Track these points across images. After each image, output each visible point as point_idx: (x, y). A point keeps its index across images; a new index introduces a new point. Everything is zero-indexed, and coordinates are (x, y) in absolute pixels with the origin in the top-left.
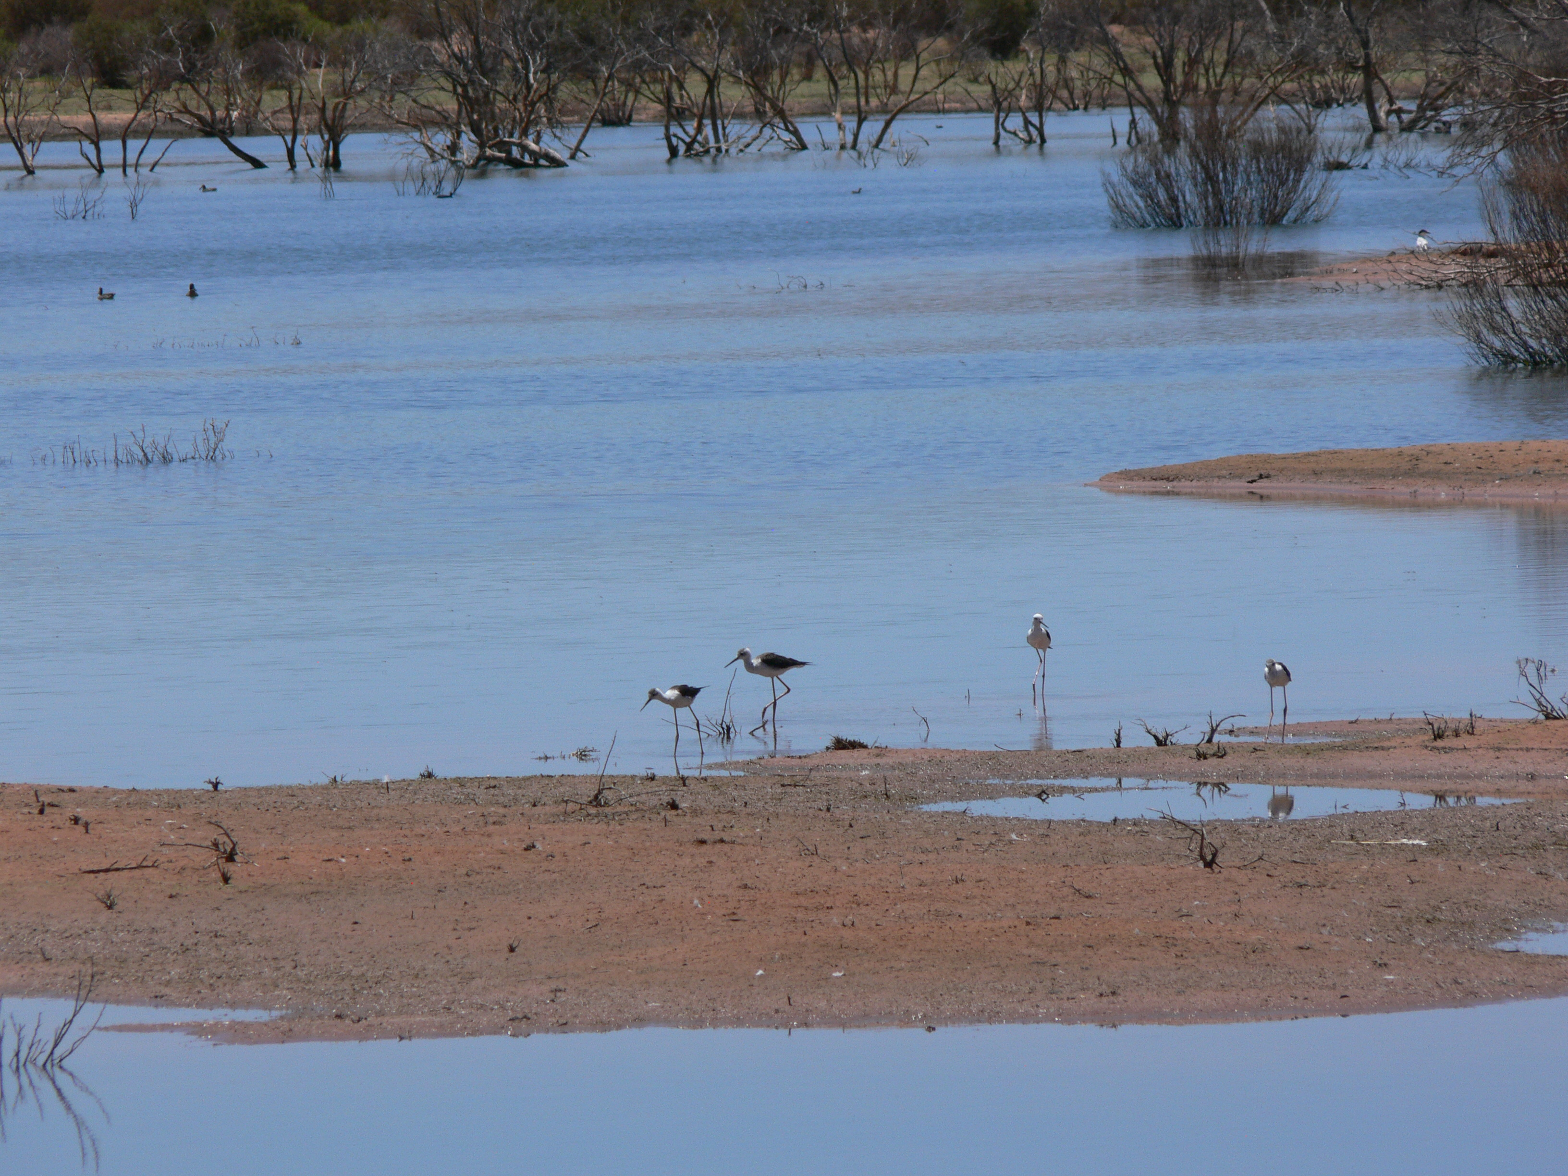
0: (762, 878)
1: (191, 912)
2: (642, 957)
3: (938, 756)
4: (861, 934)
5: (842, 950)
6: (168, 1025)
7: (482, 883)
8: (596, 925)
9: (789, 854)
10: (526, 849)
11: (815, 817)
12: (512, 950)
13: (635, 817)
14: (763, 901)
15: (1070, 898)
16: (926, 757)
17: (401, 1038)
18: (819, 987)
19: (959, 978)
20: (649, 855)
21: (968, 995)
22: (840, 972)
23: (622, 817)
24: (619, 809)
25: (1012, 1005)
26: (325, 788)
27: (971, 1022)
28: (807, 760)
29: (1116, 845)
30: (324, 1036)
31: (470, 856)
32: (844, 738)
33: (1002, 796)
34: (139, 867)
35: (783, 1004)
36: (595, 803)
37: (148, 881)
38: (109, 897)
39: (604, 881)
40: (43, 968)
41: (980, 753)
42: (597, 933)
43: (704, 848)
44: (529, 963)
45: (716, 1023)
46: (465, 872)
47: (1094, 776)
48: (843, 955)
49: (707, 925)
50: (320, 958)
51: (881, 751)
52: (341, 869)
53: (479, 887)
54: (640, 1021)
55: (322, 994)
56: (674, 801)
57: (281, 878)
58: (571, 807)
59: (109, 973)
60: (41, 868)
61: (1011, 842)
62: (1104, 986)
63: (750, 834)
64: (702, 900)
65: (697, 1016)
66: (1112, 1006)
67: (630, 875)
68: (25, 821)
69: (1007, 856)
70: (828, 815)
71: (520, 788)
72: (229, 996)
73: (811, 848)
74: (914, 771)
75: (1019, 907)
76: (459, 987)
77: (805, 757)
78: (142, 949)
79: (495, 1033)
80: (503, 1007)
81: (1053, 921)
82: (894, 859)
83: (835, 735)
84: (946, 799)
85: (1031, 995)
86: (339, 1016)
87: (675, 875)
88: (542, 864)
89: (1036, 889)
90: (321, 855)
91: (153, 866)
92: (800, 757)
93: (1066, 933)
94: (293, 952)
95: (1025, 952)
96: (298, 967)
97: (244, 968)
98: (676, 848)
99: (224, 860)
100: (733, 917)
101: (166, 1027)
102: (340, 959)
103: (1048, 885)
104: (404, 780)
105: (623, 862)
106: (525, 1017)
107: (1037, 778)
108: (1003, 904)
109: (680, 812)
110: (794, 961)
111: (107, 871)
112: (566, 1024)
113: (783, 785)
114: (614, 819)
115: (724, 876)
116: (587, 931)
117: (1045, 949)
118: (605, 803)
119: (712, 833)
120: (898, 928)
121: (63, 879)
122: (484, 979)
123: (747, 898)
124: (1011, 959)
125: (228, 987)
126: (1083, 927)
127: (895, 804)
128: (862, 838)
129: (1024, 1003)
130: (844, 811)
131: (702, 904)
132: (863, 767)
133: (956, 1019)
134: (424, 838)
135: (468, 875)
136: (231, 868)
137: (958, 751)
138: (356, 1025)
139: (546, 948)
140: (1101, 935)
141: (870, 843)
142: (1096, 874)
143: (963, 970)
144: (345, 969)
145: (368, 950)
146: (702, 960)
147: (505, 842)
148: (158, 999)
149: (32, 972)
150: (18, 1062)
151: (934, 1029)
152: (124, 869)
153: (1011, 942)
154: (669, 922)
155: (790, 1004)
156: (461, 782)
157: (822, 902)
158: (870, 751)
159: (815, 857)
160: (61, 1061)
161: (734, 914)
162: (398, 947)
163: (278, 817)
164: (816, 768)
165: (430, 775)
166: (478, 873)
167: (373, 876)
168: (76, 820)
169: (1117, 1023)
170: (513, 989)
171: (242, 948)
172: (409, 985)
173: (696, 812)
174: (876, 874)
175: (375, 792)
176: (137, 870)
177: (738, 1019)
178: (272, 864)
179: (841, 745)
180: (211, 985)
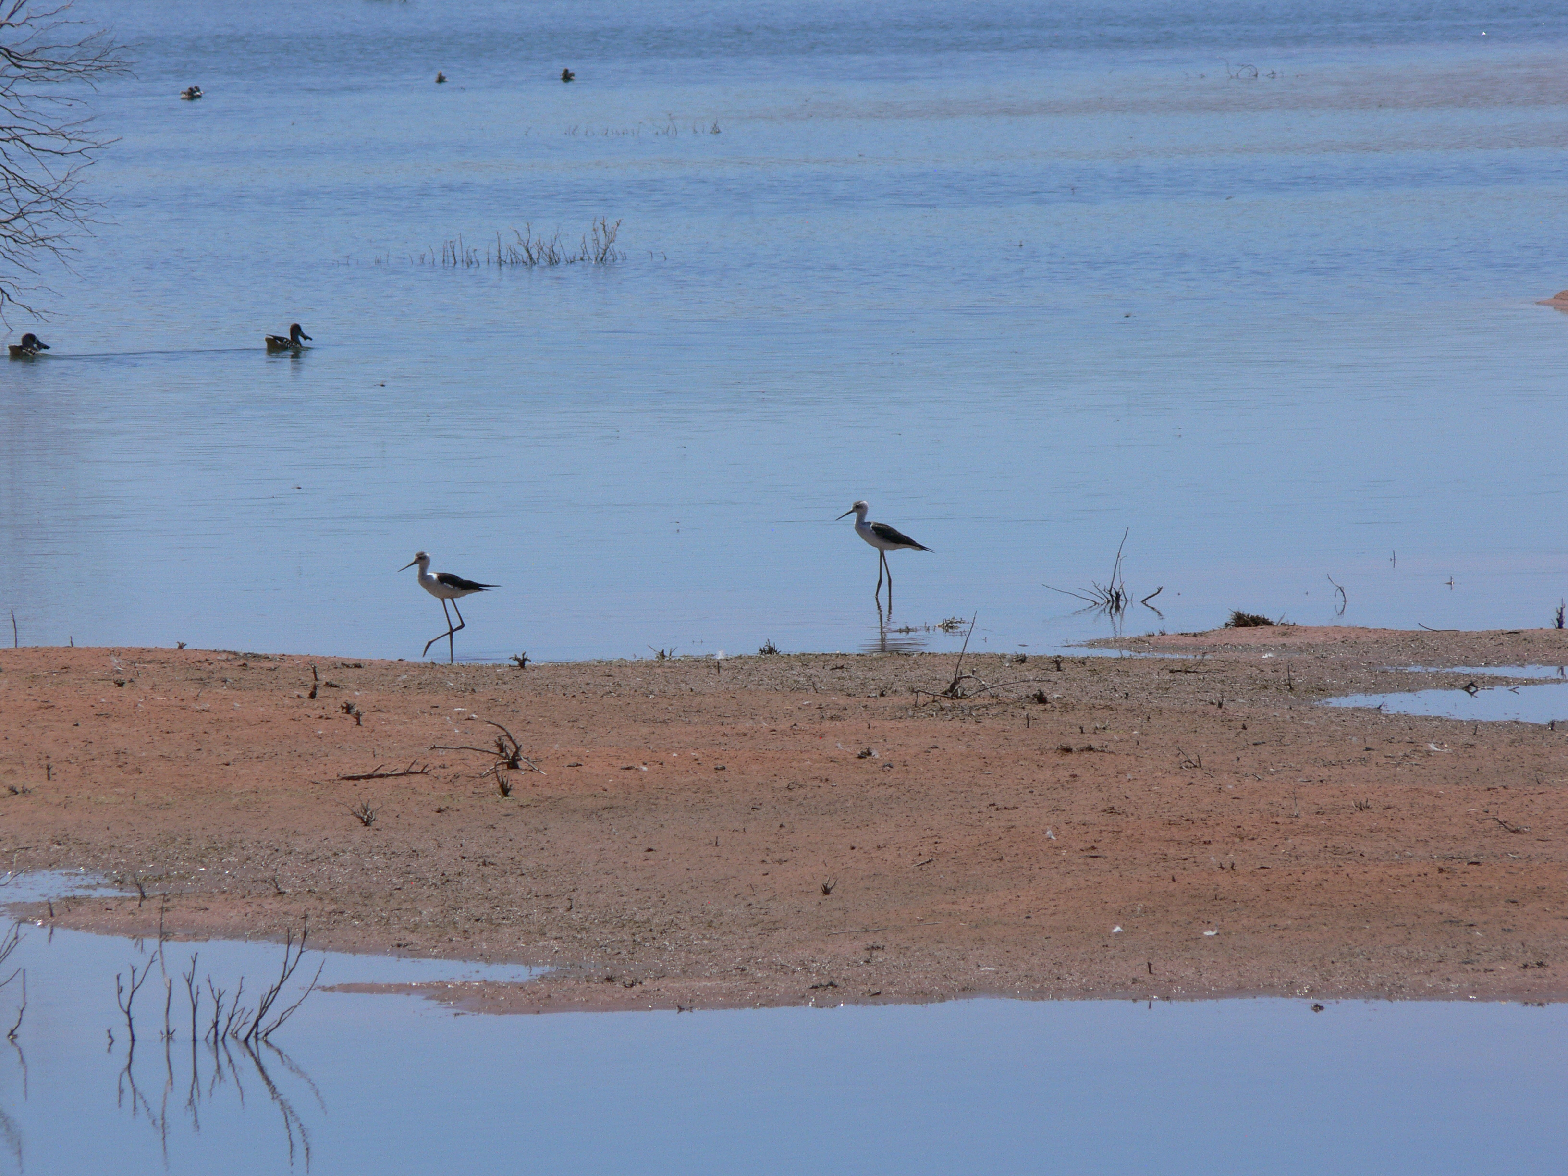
0: (1133, 798)
1: (460, 830)
2: (979, 906)
3: (1353, 636)
4: (1241, 881)
5: (1216, 902)
6: (405, 985)
7: (804, 799)
8: (930, 861)
9: (1167, 766)
10: (860, 757)
11: (1205, 714)
12: (826, 891)
13: (995, 712)
14: (1129, 832)
15: (1494, 832)
16: (1339, 637)
17: (681, 1009)
18: (1187, 949)
19: (1356, 941)
20: (1003, 766)
21: (1366, 963)
22: (1212, 930)
23: (980, 712)
24: (978, 702)
25: (1418, 978)
26: (649, 665)
27: (1367, 998)
28: (1202, 639)
29: (1552, 758)
30: (588, 1006)
31: (794, 764)
32: (1246, 613)
33: (1425, 688)
34: (408, 773)
35: (1141, 972)
36: (950, 694)
37: (414, 791)
38: (366, 811)
39: (948, 798)
40: (272, 905)
41: (1402, 633)
42: (930, 871)
43: (1069, 758)
44: (845, 911)
45: (1058, 994)
46: (785, 785)
47: (1531, 663)
48: (1218, 908)
49: (1060, 862)
50: (601, 896)
51: (1288, 629)
52: (641, 779)
53: (801, 804)
54: (967, 991)
55: (597, 946)
56: (1041, 694)
57: (570, 789)
58: (922, 698)
59: (349, 912)
60: (297, 770)
61: (1428, 753)
62: (1529, 954)
63: (1126, 737)
64: (1056, 829)
65: (1038, 986)
66: (1538, 981)
67: (979, 791)
68: (292, 707)
69: (1423, 771)
70: (1220, 711)
71: (870, 669)
72: (485, 946)
73: (1194, 758)
74: (1324, 654)
75: (1433, 843)
76: (757, 941)
77: (1201, 634)
78: (394, 880)
79: (794, 1004)
80: (807, 969)
81: (1471, 867)
82: (1291, 774)
83: (1236, 610)
84: (1359, 691)
85: (1441, 965)
86: (609, 979)
87: (1032, 792)
88: (877, 776)
89: (1455, 820)
90: (620, 761)
91: (422, 772)
92: (1195, 635)
93: (1486, 884)
94: (571, 888)
95: (1437, 907)
96: (574, 909)
97: (509, 908)
98: (1036, 757)
99: (506, 767)
100: (1092, 853)
101: (403, 989)
102: (625, 899)
103: (1468, 815)
104: (740, 657)
105: (972, 774)
106: (831, 984)
107: (1466, 665)
108: (1414, 840)
109: (1048, 706)
110: (1158, 915)
111: (369, 777)
112: (879, 994)
113: (1172, 671)
114: (970, 715)
115: (1088, 795)
116: (918, 869)
117: (1460, 904)
118: (963, 694)
119: (1081, 736)
120: (1286, 873)
121: (317, 787)
122: (789, 929)
123: (1110, 829)
124: (1419, 917)
125: (485, 935)
126: (1507, 876)
127: (1299, 697)
128: (1255, 744)
129: (1432, 974)
130: (1238, 707)
131: (1056, 835)
132: (1266, 648)
133: (1351, 992)
134: (746, 738)
135: (789, 788)
136: (512, 777)
137: (1375, 631)
138: (628, 990)
139: (868, 889)
140: (1528, 887)
141: (1265, 752)
142: (1526, 800)
143: (1361, 929)
144: (628, 912)
145: (659, 887)
146: (1049, 912)
147: (839, 745)
148: (401, 948)
149: (258, 909)
150: (216, 1034)
151: (1321, 1008)
152: (388, 776)
153: (1419, 895)
154: (1016, 859)
155: (1150, 972)
156: (804, 659)
157: (1199, 835)
158: (1276, 629)
159: (1198, 770)
160: (266, 1035)
161: (1093, 848)
162: (695, 884)
163: (584, 705)
164: (1214, 648)
165: (771, 651)
166: (801, 786)
167: (678, 788)
168: (348, 709)
169: (1544, 1001)
170: (821, 946)
171: (512, 880)
172: (701, 937)
173: (1066, 708)
174: (1267, 796)
175: (705, 671)
176: (403, 777)
177: (1088, 990)
178: (561, 773)
179: (1242, 621)
180: (465, 931)
